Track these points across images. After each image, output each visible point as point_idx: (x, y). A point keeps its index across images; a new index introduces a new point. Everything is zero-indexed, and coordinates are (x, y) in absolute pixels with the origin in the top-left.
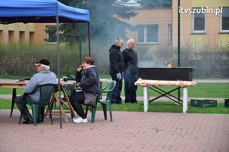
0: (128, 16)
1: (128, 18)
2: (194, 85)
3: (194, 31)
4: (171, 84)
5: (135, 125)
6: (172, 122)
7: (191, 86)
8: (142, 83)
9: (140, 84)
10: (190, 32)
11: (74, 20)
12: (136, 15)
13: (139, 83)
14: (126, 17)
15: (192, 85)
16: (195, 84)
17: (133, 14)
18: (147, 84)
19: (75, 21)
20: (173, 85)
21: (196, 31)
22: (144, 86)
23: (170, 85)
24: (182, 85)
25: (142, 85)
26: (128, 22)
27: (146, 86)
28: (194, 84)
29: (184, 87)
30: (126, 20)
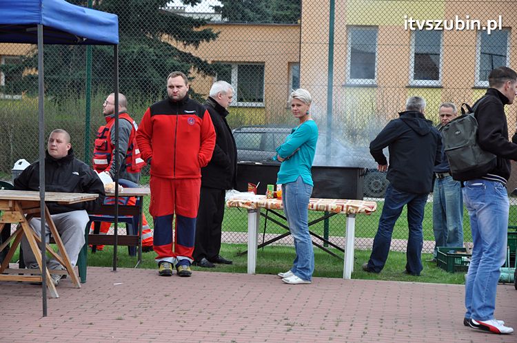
0: (195, 40)
1: (197, 44)
2: (373, 210)
3: (351, 80)
4: (317, 206)
5: (230, 310)
6: (322, 303)
7: (367, 212)
8: (245, 202)
9: (241, 205)
10: (342, 80)
11: (82, 38)
12: (214, 37)
13: (238, 203)
14: (192, 42)
15: (369, 210)
16: (375, 208)
17: (208, 36)
18: (257, 204)
19: (84, 39)
20: (322, 208)
21: (355, 80)
22: (249, 211)
23: (315, 208)
24: (345, 209)
25: (246, 206)
26: (195, 53)
27: (255, 210)
28: (373, 208)
29: (348, 216)
30: (190, 49)
